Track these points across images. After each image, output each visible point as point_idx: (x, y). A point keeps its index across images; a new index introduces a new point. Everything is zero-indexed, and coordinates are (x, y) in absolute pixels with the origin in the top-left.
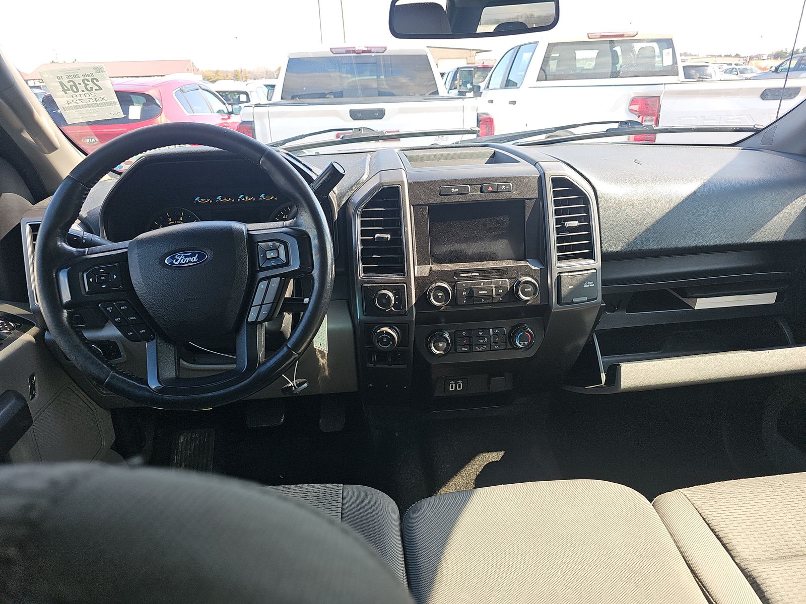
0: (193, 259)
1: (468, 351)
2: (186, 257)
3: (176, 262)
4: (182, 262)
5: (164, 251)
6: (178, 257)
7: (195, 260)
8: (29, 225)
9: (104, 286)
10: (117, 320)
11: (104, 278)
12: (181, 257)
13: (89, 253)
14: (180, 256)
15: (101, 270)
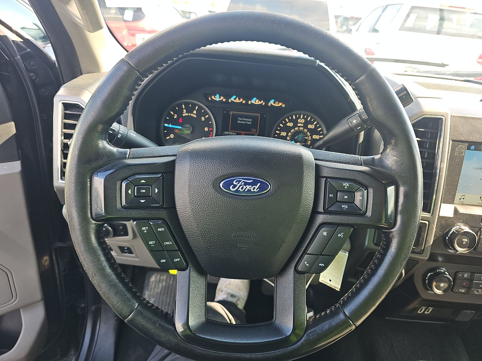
0: (254, 188)
1: (465, 293)
2: (246, 184)
3: (233, 188)
4: (240, 189)
5: (220, 173)
6: (236, 182)
7: (255, 190)
8: (63, 103)
9: (142, 201)
10: (151, 243)
11: (144, 191)
12: (240, 184)
13: (131, 156)
14: (240, 181)
15: (143, 181)
